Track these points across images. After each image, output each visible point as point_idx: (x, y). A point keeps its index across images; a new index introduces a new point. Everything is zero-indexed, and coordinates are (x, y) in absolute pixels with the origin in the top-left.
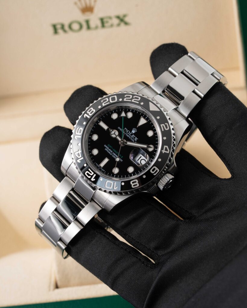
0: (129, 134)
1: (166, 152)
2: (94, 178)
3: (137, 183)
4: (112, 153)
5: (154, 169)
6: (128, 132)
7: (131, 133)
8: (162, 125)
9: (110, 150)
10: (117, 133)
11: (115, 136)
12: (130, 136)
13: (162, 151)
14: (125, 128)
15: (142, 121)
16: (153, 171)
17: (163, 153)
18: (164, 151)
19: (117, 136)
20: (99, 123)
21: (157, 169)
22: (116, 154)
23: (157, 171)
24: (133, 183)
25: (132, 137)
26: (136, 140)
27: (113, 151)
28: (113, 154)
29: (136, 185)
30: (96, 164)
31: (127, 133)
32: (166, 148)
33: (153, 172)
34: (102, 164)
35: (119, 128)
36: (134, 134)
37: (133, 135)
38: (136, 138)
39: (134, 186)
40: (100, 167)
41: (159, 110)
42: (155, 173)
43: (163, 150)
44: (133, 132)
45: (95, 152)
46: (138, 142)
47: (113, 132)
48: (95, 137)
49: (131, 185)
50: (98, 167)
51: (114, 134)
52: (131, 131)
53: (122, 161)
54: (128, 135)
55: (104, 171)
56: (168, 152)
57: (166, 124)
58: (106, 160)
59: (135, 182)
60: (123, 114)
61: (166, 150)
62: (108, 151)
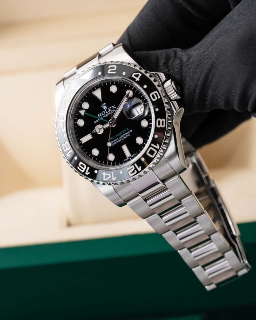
0: (106, 113)
1: (139, 77)
2: (139, 167)
3: (161, 120)
4: (119, 139)
5: (153, 96)
6: (103, 113)
7: (106, 111)
8: (109, 72)
9: (115, 141)
10: (100, 126)
11: (102, 129)
12: (108, 113)
13: (137, 80)
14: (98, 115)
15: (98, 94)
16: (154, 98)
17: (139, 80)
18: (137, 79)
19: (103, 128)
20: (81, 143)
21: (153, 93)
22: (122, 135)
23: (156, 94)
24: (159, 124)
25: (110, 111)
26: (115, 108)
27: (118, 137)
28: (121, 139)
29: (163, 122)
30: (125, 160)
31: (104, 115)
32: (135, 76)
33: (156, 99)
34: (128, 153)
35: (95, 122)
36: (108, 107)
37: (109, 109)
38: (113, 106)
39: (163, 124)
40: (130, 157)
41: (92, 70)
42: (157, 96)
43: (135, 79)
44: (105, 107)
45: (111, 157)
46: (117, 106)
47: (98, 131)
48: (95, 152)
49: (161, 127)
50: (129, 160)
51: (100, 129)
52: (104, 110)
53: (131, 130)
54: (107, 115)
55: (135, 154)
56: (140, 75)
57: (109, 67)
58: (125, 148)
59: (159, 122)
60: (82, 112)
61: (137, 76)
62: (116, 143)
